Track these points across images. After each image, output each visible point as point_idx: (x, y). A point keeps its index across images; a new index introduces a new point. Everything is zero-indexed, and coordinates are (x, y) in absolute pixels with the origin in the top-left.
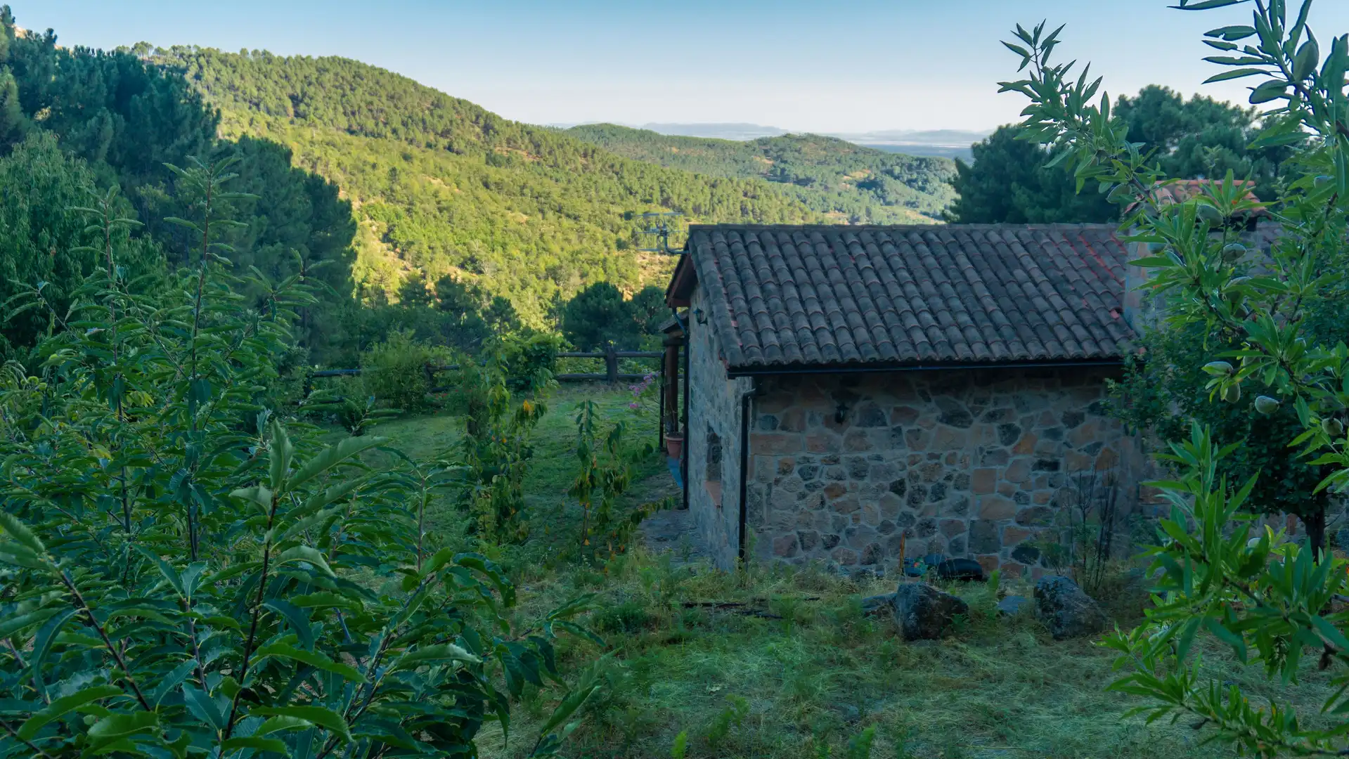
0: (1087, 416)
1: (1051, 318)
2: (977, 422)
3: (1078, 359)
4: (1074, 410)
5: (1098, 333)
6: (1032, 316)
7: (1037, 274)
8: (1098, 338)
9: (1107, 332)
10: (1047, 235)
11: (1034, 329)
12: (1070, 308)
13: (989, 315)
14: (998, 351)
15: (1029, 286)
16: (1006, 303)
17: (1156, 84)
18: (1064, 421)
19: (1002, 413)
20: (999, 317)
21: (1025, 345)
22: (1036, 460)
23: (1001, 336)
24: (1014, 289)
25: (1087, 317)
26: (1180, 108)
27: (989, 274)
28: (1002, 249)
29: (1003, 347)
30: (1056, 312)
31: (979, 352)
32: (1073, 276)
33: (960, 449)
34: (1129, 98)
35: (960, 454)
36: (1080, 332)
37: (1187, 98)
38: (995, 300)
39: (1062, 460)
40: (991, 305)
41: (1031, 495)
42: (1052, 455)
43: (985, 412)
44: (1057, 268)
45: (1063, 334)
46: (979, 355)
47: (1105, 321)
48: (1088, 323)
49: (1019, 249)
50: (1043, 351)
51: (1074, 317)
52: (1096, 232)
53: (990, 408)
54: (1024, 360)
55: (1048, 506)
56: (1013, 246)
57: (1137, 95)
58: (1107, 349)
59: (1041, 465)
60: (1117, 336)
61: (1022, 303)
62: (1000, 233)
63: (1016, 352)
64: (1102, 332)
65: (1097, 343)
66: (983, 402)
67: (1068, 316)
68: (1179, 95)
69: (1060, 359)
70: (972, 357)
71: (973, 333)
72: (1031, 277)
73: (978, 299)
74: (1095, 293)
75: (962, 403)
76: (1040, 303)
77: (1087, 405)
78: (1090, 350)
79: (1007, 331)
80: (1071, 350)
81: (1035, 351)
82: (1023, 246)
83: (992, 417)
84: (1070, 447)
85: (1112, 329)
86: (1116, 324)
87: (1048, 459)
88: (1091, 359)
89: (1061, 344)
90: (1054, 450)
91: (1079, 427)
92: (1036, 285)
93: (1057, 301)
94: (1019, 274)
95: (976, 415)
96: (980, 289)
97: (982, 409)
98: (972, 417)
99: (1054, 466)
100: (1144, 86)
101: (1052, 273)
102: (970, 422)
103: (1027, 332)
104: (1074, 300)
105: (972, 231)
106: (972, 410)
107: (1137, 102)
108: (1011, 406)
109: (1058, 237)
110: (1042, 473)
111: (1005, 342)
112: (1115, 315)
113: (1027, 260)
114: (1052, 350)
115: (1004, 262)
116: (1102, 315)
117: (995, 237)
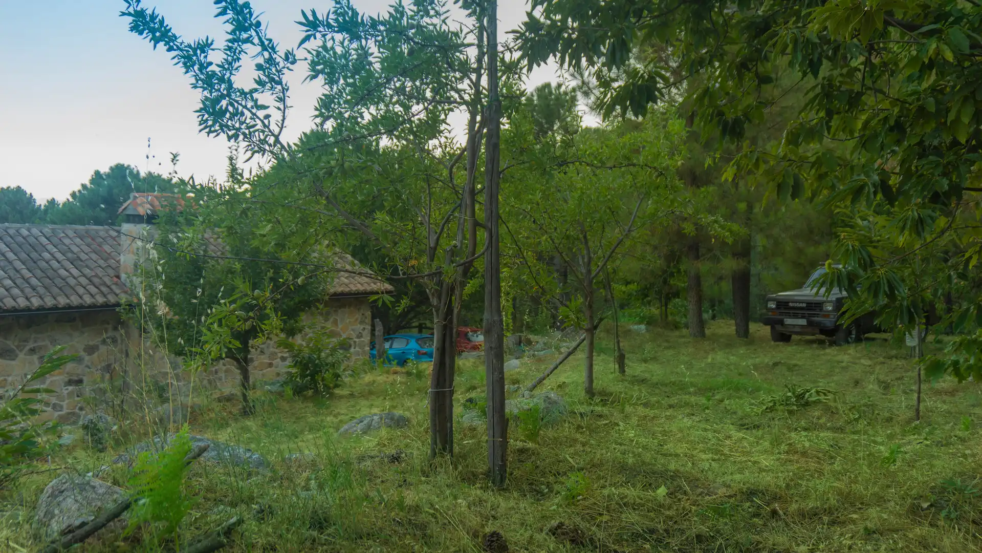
0: (101, 346)
1: (72, 282)
2: (21, 356)
3: (93, 306)
4: (91, 343)
5: (104, 289)
6: (58, 281)
7: (59, 256)
8: (106, 293)
9: (111, 289)
10: (63, 232)
11: (60, 289)
12: (84, 276)
13: (27, 281)
14: (36, 302)
15: (54, 264)
16: (39, 273)
17: (122, 163)
18: (85, 350)
19: (40, 348)
20: (34, 281)
21: (55, 299)
22: (67, 380)
23: (37, 293)
24: (43, 264)
25: (96, 280)
26: (139, 180)
27: (23, 256)
28: (32, 240)
29: (39, 299)
30: (74, 278)
31: (22, 303)
32: (83, 256)
33: (8, 376)
34: (102, 172)
35: (10, 379)
36: (93, 290)
37: (143, 174)
38: (30, 271)
39: (85, 379)
40: (27, 274)
41: (64, 404)
42: (78, 375)
43: (28, 348)
44: (72, 252)
45: (81, 291)
46: (22, 305)
47: (109, 283)
48: (97, 284)
49: (43, 240)
50: (68, 301)
51: (87, 281)
52: (97, 231)
53: (31, 345)
54: (55, 308)
55: (77, 411)
56: (39, 238)
57: (107, 170)
58: (112, 299)
59: (70, 383)
60: (118, 291)
61: (50, 273)
62: (29, 230)
63: (49, 302)
64: (108, 289)
65: (105, 296)
66: (26, 341)
67: (83, 280)
68: (138, 171)
69: (81, 307)
70: (17, 307)
71: (16, 291)
72: (54, 257)
73: (17, 271)
74: (100, 266)
75: (8, 342)
76: (63, 272)
77: (100, 340)
78: (100, 300)
79: (41, 290)
80: (88, 300)
81: (62, 301)
82: (47, 238)
83: (32, 351)
84: (90, 368)
85: (114, 287)
86: (116, 284)
87: (76, 378)
88: (102, 306)
89: (81, 297)
90: (79, 371)
91: (95, 355)
92: (59, 262)
93: (75, 272)
94: (46, 255)
95: (21, 351)
96: (18, 264)
97: (25, 346)
98: (17, 352)
99: (80, 382)
100: (113, 164)
101: (70, 255)
102: (17, 356)
103: (55, 290)
104: (87, 271)
105: (8, 228)
106: (18, 347)
107: (108, 175)
108: (47, 343)
109: (71, 233)
110: (70, 388)
111: (40, 297)
112: (115, 279)
113: (50, 247)
114: (75, 301)
115: (33, 248)
116: (107, 280)
117: (25, 232)
